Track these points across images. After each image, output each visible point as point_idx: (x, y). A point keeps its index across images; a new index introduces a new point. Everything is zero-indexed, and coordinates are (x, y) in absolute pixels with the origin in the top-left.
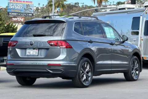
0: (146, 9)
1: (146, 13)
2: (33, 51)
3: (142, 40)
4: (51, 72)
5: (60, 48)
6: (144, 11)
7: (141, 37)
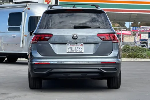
0: (27, 5)
1: (29, 9)
2: (76, 46)
3: (26, 36)
4: (105, 71)
5: (113, 42)
6: (26, 6)
7: (23, 33)
